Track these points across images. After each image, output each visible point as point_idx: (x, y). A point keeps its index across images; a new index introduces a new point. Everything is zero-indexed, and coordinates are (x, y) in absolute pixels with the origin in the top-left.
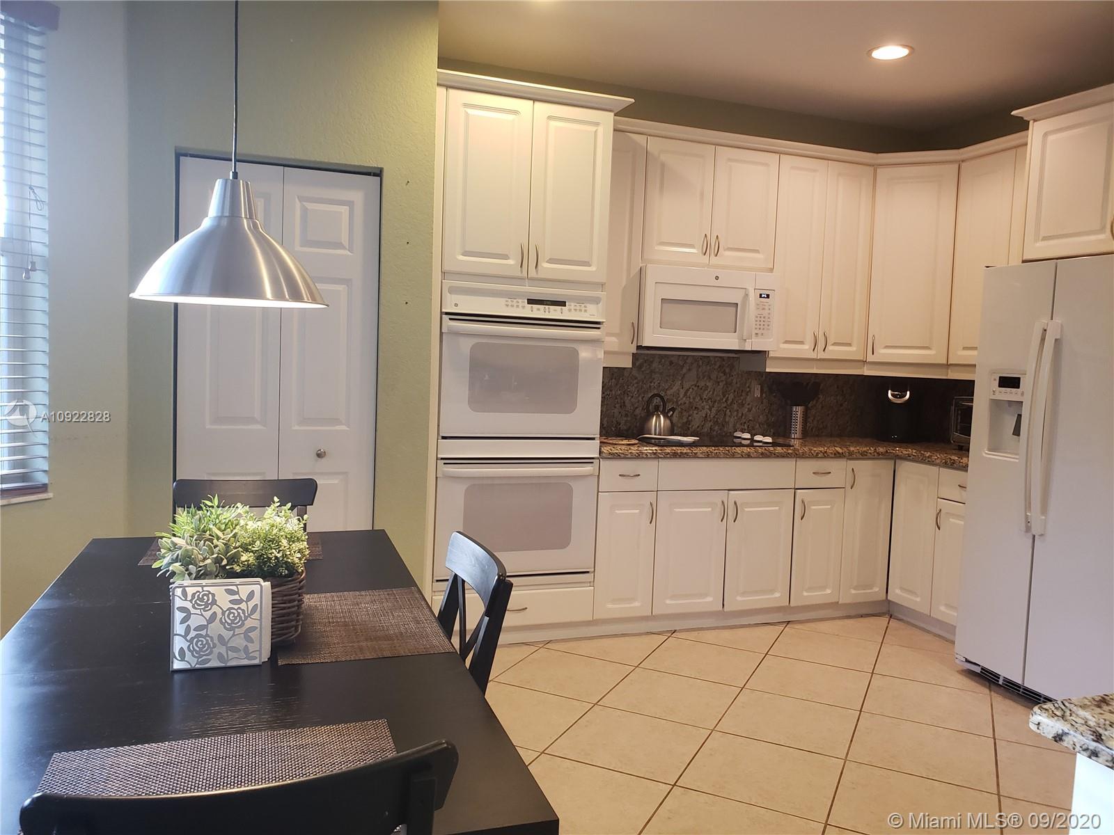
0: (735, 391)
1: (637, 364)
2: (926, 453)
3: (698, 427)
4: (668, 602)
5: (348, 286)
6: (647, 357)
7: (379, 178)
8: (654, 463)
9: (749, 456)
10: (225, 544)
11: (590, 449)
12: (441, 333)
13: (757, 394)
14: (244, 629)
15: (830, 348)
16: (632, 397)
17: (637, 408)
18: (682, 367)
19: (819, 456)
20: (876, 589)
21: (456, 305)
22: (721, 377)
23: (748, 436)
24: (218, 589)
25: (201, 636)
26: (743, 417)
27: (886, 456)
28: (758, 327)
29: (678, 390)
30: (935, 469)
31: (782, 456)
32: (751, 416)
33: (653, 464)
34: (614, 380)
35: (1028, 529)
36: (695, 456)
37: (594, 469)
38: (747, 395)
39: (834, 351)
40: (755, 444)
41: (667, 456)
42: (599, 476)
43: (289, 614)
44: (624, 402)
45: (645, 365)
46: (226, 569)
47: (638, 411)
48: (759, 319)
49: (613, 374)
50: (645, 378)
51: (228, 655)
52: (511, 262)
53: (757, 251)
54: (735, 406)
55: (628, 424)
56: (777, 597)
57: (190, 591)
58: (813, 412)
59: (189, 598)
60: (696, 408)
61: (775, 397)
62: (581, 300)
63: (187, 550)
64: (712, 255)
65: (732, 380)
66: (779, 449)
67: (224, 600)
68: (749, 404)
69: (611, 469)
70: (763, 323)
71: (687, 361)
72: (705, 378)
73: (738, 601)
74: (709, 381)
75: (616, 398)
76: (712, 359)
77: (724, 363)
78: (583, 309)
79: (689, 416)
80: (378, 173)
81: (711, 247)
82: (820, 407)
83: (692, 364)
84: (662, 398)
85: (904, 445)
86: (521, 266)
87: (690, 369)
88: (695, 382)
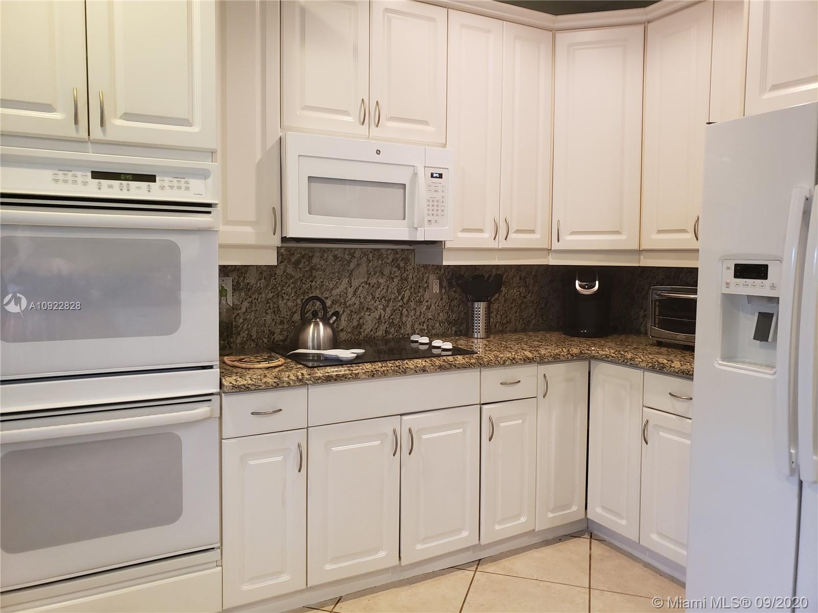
0: (411, 288)
2: (626, 354)
3: (372, 330)
4: (328, 567)
6: (300, 251)
8: (302, 391)
9: (424, 370)
11: (208, 382)
13: (436, 289)
15: (512, 236)
16: (288, 300)
17: (295, 312)
18: (349, 262)
19: (507, 363)
20: (573, 510)
22: (394, 272)
23: (425, 340)
26: (422, 317)
27: (580, 357)
28: (431, 212)
29: (346, 289)
30: (637, 373)
31: (464, 367)
32: (429, 314)
34: (263, 281)
35: (793, 471)
36: (356, 377)
37: (212, 411)
38: (425, 291)
39: (518, 240)
40: (434, 352)
41: (317, 381)
42: (221, 417)
44: (278, 307)
45: (303, 261)
47: (295, 318)
48: (431, 203)
49: (261, 273)
50: (304, 275)
52: (56, 116)
53: (425, 123)
54: (412, 305)
56: (466, 536)
58: (496, 306)
60: (367, 309)
61: (455, 292)
62: (181, 174)
64: (373, 126)
65: (408, 275)
66: (459, 358)
68: (427, 301)
69: (238, 406)
70: (437, 208)
71: (355, 255)
72: (377, 275)
73: (418, 550)
74: (382, 278)
76: (383, 252)
77: (397, 256)
78: (183, 186)
79: (360, 319)
81: (369, 115)
82: (503, 301)
83: (361, 258)
86: (77, 123)
87: (358, 265)
88: (366, 280)
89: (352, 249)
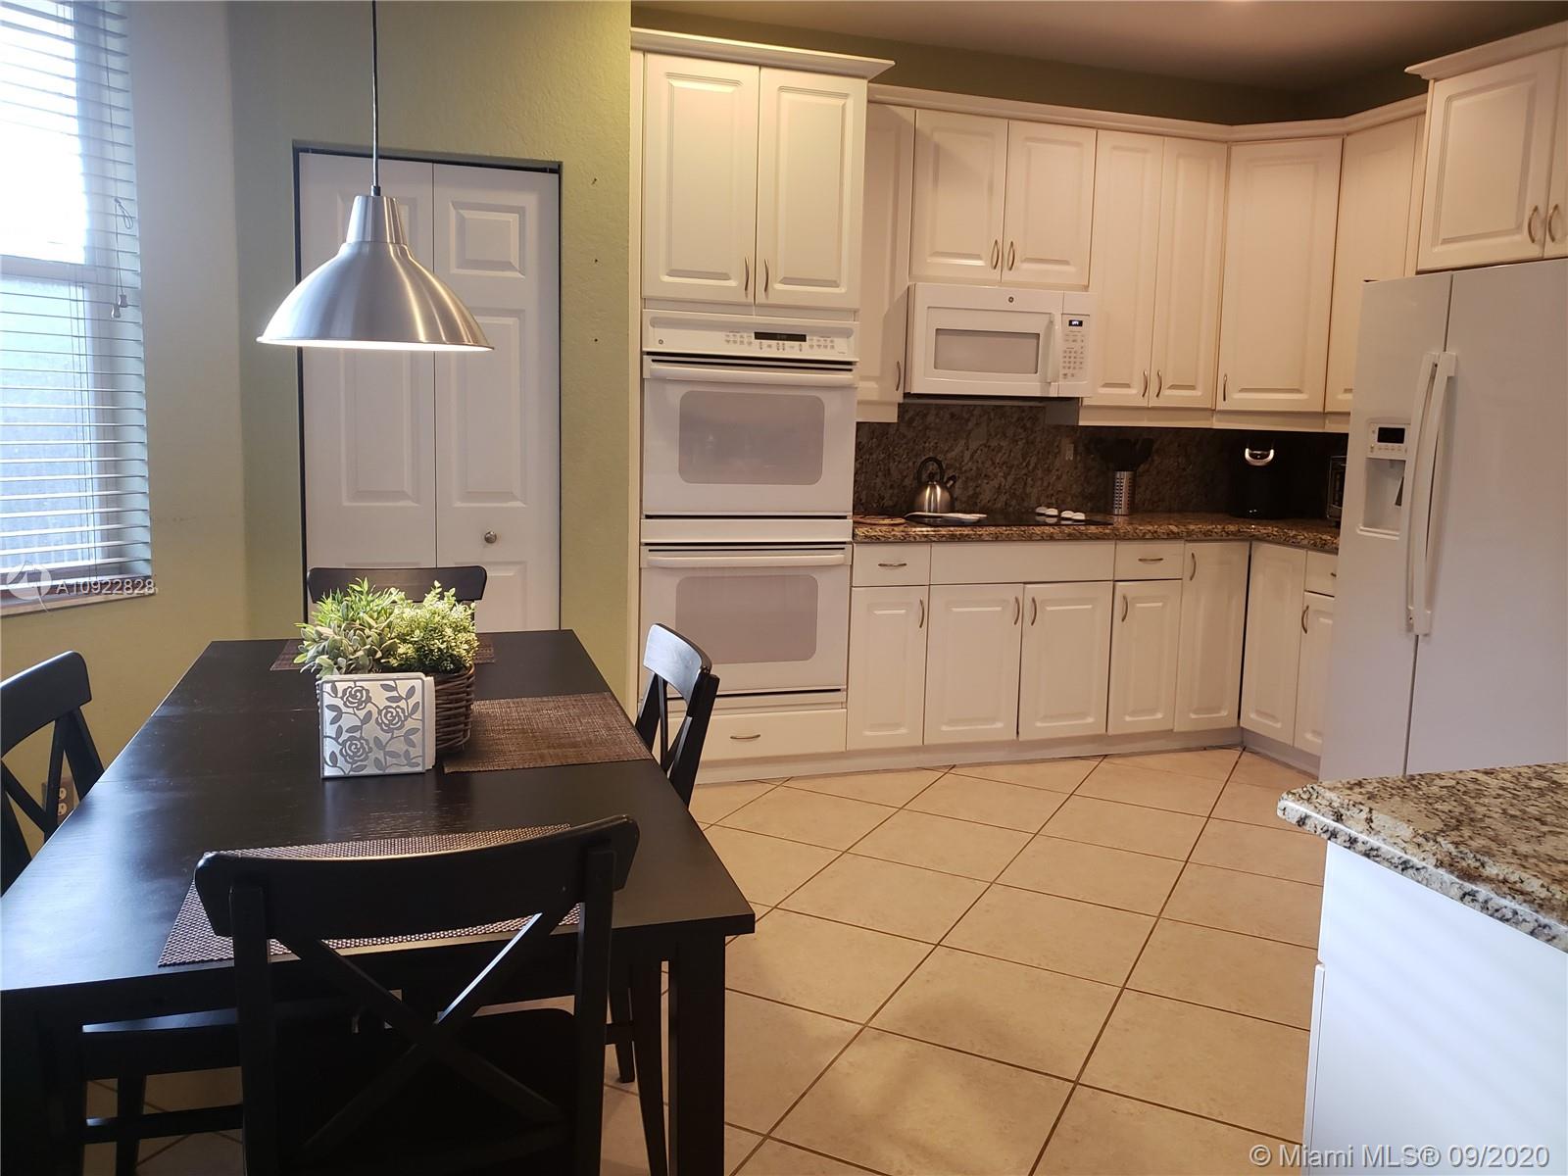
0: (1038, 452)
1: (907, 418)
2: (1290, 532)
4: (944, 728)
5: (519, 318)
6: (918, 409)
7: (557, 176)
8: (925, 549)
9: (1052, 538)
10: (379, 635)
11: (841, 531)
12: (642, 380)
13: (1069, 455)
14: (404, 730)
15: (1166, 392)
16: (899, 462)
17: (905, 476)
18: (968, 420)
19: (1147, 537)
20: (1224, 713)
21: (661, 342)
22: (1020, 434)
23: (1054, 512)
24: (372, 684)
25: (355, 738)
26: (1050, 487)
27: (1237, 537)
28: (1067, 365)
29: (962, 452)
30: (1302, 552)
31: (1096, 537)
32: (1060, 485)
33: (923, 550)
34: (875, 440)
35: (1410, 627)
36: (980, 539)
37: (846, 558)
38: (1056, 457)
39: (1172, 397)
40: (1063, 522)
41: (942, 540)
42: (852, 566)
43: (455, 716)
44: (889, 470)
45: (916, 418)
46: (381, 661)
47: (907, 482)
48: (1068, 355)
49: (873, 432)
50: (917, 436)
51: (385, 759)
52: (732, 283)
53: (1066, 263)
54: (1039, 473)
55: (895, 499)
56: (1090, 723)
57: (341, 686)
59: (340, 694)
60: (986, 476)
61: (1093, 459)
62: (826, 333)
63: (335, 641)
64: (1006, 268)
65: (1035, 438)
66: (1093, 529)
67: (380, 698)
69: (868, 558)
70: (1074, 361)
72: (999, 436)
73: (1038, 728)
74: (1004, 440)
75: (879, 464)
76: (1007, 410)
77: (1023, 414)
78: (830, 344)
79: (977, 487)
80: (556, 169)
81: (1003, 258)
82: (1155, 472)
83: (980, 416)
84: (939, 463)
85: (1265, 522)
86: (746, 289)
87: (977, 424)
88: (985, 442)
89: (971, 405)
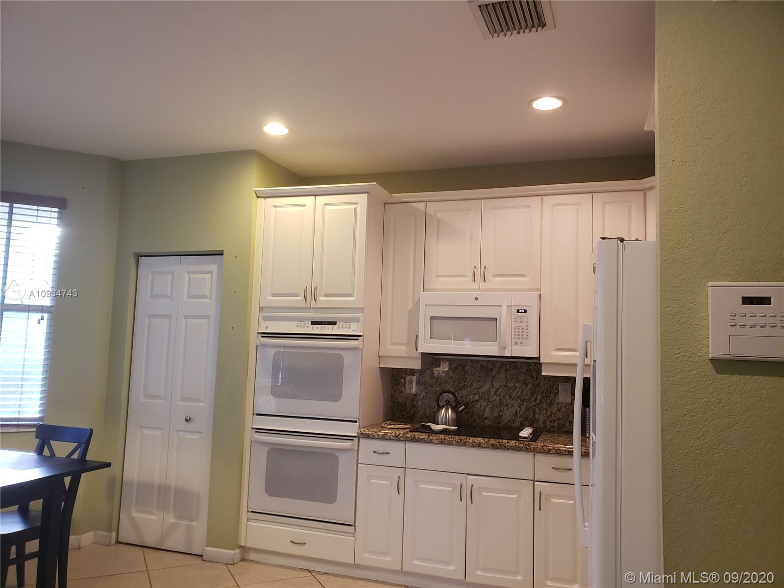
0: (543, 392)
1: (453, 368)
3: (509, 421)
4: (414, 562)
5: (209, 320)
7: (222, 256)
11: (355, 430)
12: (257, 346)
18: (492, 370)
21: (266, 328)
26: (553, 416)
28: (517, 336)
29: (489, 389)
32: (560, 415)
33: (400, 446)
34: (434, 379)
37: (353, 445)
38: (556, 396)
42: (358, 451)
45: (459, 368)
48: (517, 330)
50: (460, 377)
52: (299, 298)
53: (523, 275)
54: (544, 405)
56: (519, 579)
60: (506, 405)
62: (347, 321)
64: (482, 281)
65: (540, 382)
69: (368, 447)
70: (522, 333)
71: (496, 365)
72: (513, 381)
73: (478, 576)
74: (518, 383)
76: (519, 364)
77: (530, 367)
79: (500, 411)
80: (220, 253)
81: (480, 275)
83: (501, 368)
86: (306, 300)
87: (498, 372)
88: (504, 383)
89: (493, 361)
